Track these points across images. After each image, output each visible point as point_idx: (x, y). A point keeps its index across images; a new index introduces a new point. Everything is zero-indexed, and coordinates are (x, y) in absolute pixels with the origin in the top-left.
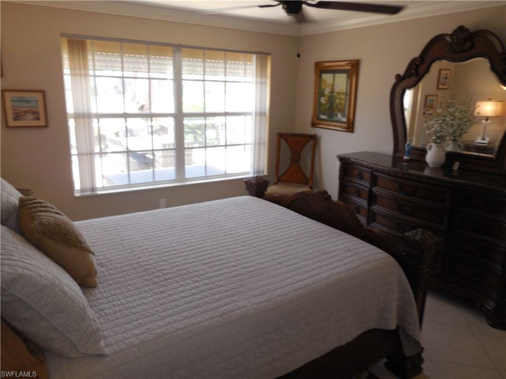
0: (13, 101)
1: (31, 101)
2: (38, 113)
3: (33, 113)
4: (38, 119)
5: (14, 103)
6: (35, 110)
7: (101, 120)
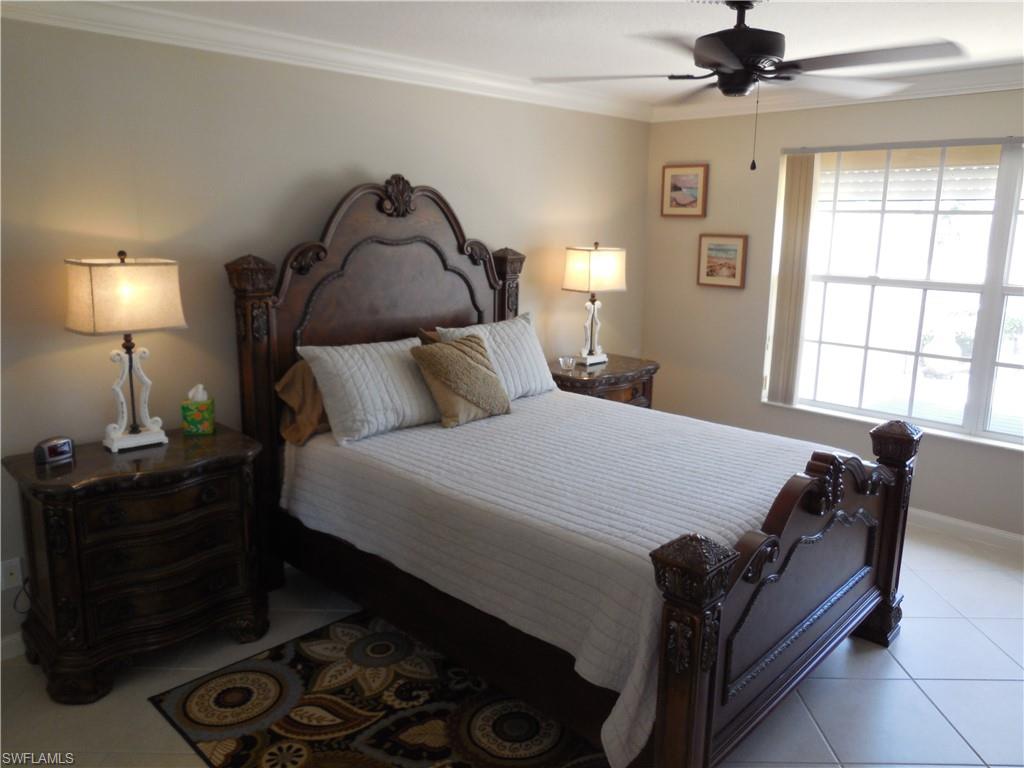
0: (710, 249)
1: (729, 250)
2: (734, 268)
3: (729, 268)
4: (734, 276)
5: (710, 252)
6: (732, 263)
7: (830, 285)
